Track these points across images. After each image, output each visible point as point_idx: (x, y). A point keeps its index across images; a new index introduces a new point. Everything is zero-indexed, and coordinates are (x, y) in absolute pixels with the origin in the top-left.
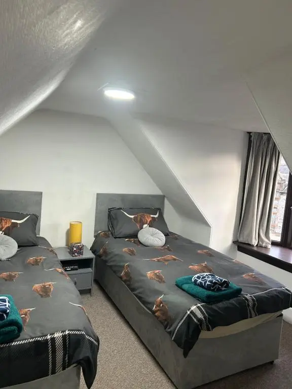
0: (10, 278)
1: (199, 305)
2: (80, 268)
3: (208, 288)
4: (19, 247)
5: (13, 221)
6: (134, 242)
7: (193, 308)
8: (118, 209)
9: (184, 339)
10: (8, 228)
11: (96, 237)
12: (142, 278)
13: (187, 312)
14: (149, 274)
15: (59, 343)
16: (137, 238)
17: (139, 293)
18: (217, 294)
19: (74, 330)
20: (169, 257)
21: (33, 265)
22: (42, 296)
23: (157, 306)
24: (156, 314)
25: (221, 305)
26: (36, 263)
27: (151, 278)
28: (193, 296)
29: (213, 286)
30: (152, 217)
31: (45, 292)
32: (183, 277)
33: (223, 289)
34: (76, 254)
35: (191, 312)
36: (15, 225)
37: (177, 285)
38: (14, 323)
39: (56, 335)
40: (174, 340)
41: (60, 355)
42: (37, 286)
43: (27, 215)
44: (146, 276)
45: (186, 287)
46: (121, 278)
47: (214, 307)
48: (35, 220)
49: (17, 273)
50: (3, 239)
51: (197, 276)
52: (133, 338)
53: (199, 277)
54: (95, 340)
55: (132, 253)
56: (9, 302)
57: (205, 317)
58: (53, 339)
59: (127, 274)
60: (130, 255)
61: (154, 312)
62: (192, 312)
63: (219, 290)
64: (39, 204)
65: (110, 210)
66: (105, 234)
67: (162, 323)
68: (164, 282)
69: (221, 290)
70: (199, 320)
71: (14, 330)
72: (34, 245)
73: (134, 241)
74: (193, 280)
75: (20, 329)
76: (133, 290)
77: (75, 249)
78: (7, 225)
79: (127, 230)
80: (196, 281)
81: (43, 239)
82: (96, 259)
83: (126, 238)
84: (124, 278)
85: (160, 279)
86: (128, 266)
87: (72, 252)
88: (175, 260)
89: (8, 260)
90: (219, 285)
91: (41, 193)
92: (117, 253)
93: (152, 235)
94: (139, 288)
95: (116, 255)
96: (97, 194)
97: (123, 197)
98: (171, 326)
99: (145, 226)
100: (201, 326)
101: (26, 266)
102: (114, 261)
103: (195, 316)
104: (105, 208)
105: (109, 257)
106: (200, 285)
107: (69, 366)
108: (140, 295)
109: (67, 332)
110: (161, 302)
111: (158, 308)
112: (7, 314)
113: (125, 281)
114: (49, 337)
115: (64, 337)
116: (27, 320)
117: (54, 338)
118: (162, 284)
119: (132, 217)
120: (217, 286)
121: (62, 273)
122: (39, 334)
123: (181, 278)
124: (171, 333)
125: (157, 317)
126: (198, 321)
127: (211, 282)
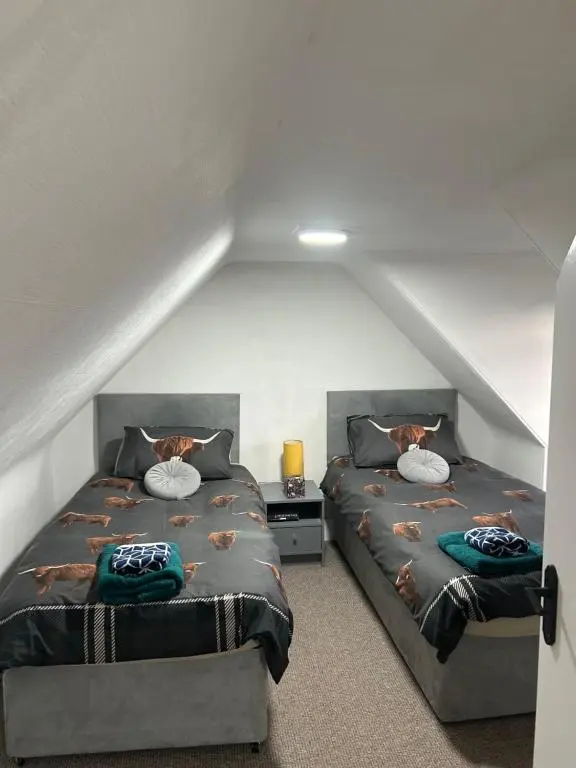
0: (182, 523)
1: (464, 577)
2: (302, 516)
3: (485, 550)
4: (203, 480)
5: (195, 440)
6: (391, 476)
7: (454, 581)
8: (364, 417)
9: (436, 630)
10: (188, 452)
11: (329, 466)
12: (385, 533)
13: (442, 589)
14: (397, 526)
15: (229, 608)
16: (396, 468)
17: (380, 557)
18: (499, 561)
19: (252, 594)
20: (444, 501)
21: (217, 506)
22: (218, 548)
23: (403, 578)
24: (401, 591)
25: (505, 580)
26: (224, 503)
27: (399, 534)
28: (460, 563)
29: (493, 548)
30: (427, 432)
31: (225, 542)
32: (452, 533)
33: (516, 553)
34: (293, 494)
35: (449, 588)
36: (197, 446)
37: (440, 547)
38: (171, 575)
39: (226, 598)
40: (422, 633)
41: (230, 625)
42: (215, 535)
43: (216, 431)
44: (391, 530)
45: (451, 548)
46: (358, 533)
47: (493, 582)
48: (228, 438)
49: (192, 518)
50: (180, 468)
51: (472, 531)
52: (379, 635)
53: (474, 534)
54: (285, 614)
55: (379, 493)
56: (169, 550)
57: (472, 598)
58: (221, 603)
59: (366, 527)
60: (376, 496)
61: (398, 588)
62: (451, 588)
63: (506, 554)
64: (236, 413)
65: (349, 419)
66: (343, 461)
67: (408, 605)
68: (418, 540)
69: (510, 555)
70: (461, 601)
71: (171, 585)
72: (225, 478)
73: (391, 473)
74: (465, 538)
75: (179, 585)
76: (373, 553)
77: (290, 485)
78: (187, 447)
79: (379, 454)
80: (469, 538)
81: (244, 469)
82: (326, 502)
83: (376, 467)
84: (362, 534)
85: (413, 535)
86: (367, 513)
87: (287, 491)
88: (453, 505)
89: (187, 499)
90: (509, 546)
91: (237, 397)
92: (353, 492)
93: (423, 464)
94: (381, 549)
95: (354, 496)
96: (328, 393)
97: (374, 397)
98: (419, 609)
99: (412, 447)
100: (467, 613)
101: (209, 509)
102: (348, 506)
103: (455, 594)
104: (342, 416)
105: (344, 499)
106: (475, 546)
107: (243, 643)
108: (380, 561)
109: (241, 596)
110: (407, 572)
111: (402, 581)
112: (164, 563)
113: (363, 539)
114: (216, 599)
115: (237, 601)
116: (193, 576)
117: (223, 601)
118: (414, 544)
119: (388, 430)
120: (503, 547)
121: (256, 519)
122: (203, 593)
123: (446, 535)
124: (419, 621)
125: (402, 596)
126: (460, 603)
127: (490, 540)
